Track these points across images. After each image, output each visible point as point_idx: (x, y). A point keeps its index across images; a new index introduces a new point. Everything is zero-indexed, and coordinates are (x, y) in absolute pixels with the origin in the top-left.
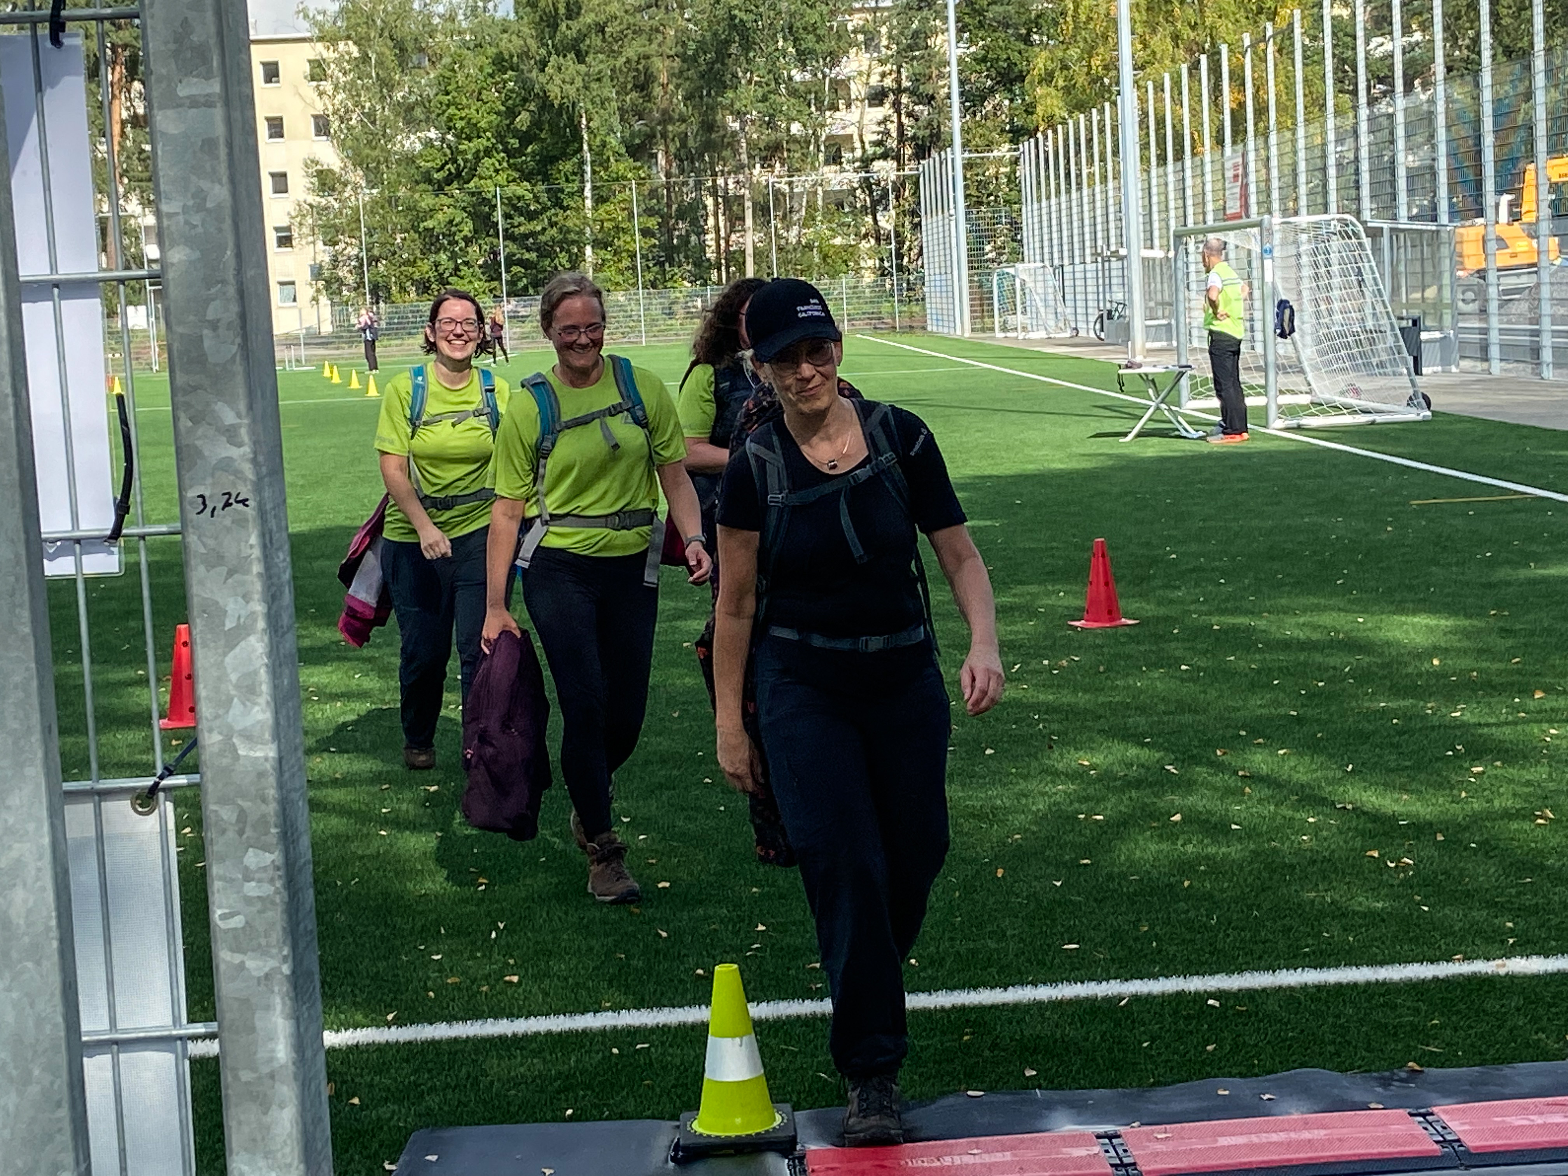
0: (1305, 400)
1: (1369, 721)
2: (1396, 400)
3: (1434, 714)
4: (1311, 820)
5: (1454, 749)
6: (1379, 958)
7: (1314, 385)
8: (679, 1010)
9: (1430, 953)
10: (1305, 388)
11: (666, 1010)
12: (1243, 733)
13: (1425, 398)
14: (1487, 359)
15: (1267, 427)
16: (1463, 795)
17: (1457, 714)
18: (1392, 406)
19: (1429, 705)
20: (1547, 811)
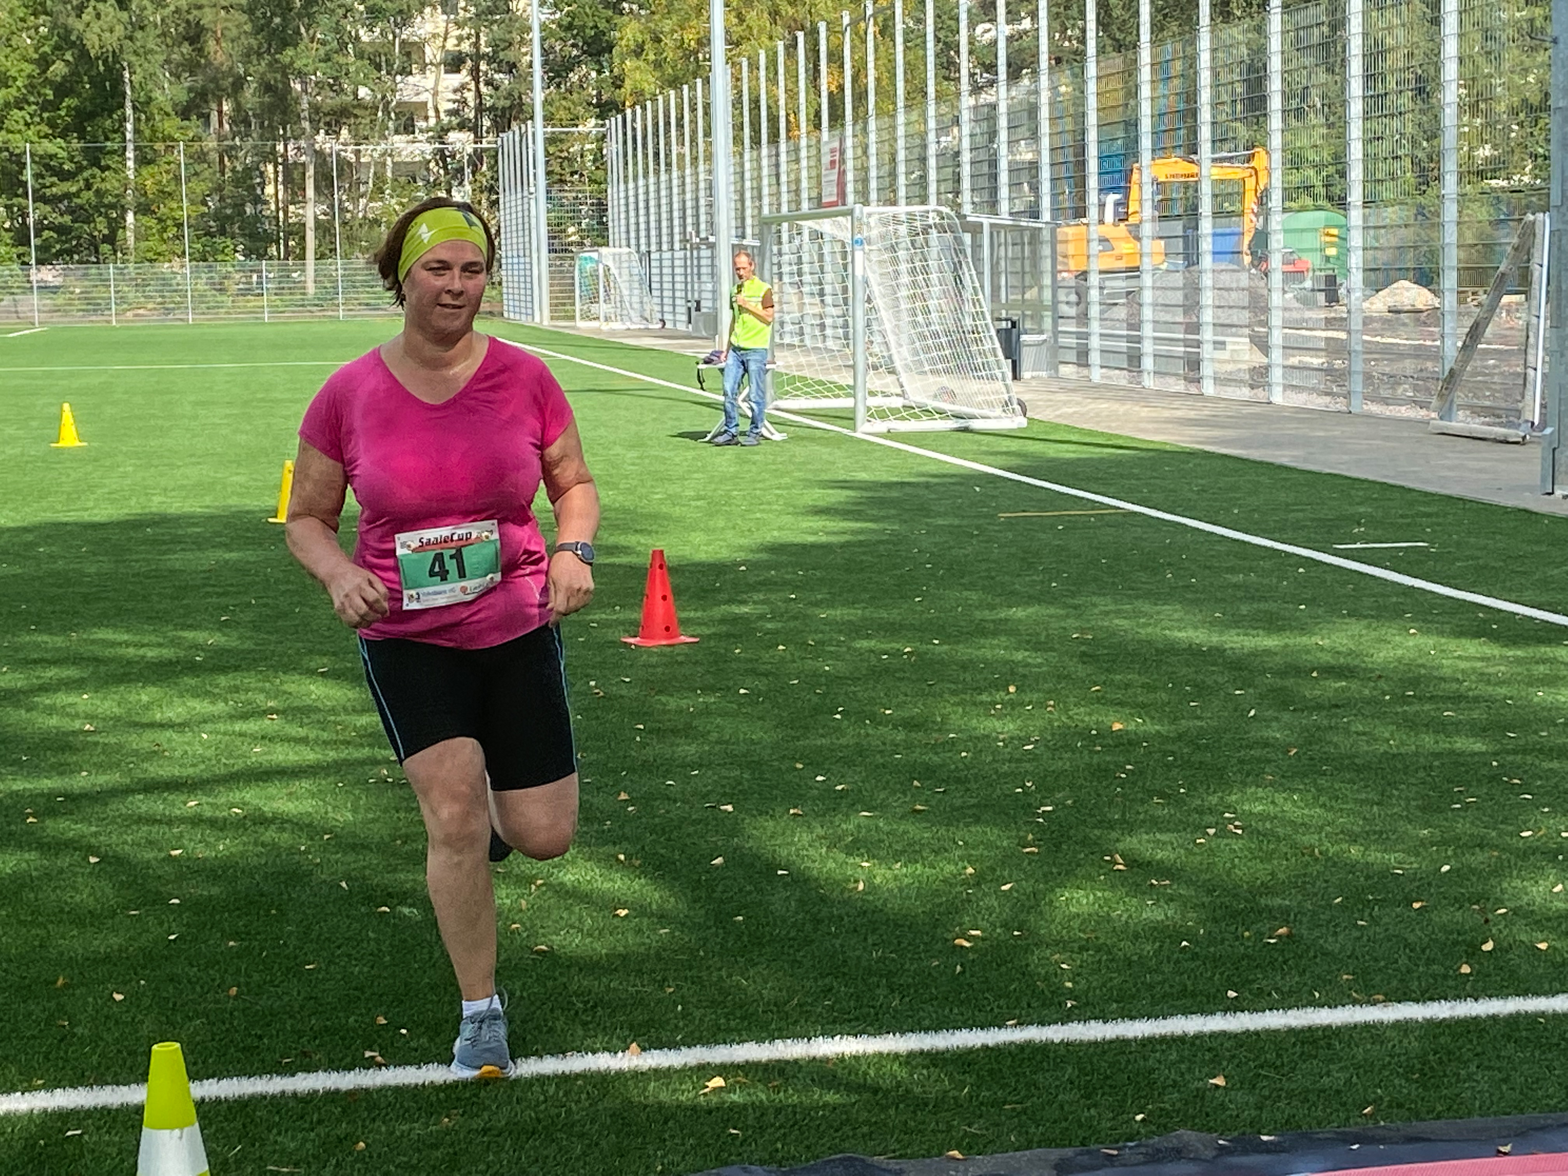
0: (897, 402)
1: (936, 753)
2: (990, 404)
3: (1006, 746)
4: (865, 864)
5: (1023, 787)
6: (927, 1022)
7: (907, 388)
8: (124, 1089)
9: (980, 1017)
10: (899, 391)
11: (108, 1088)
12: (800, 766)
13: (1021, 403)
14: (1087, 365)
15: (855, 430)
16: (1030, 837)
17: (1030, 747)
18: (986, 412)
19: (1001, 737)
20: (1117, 856)
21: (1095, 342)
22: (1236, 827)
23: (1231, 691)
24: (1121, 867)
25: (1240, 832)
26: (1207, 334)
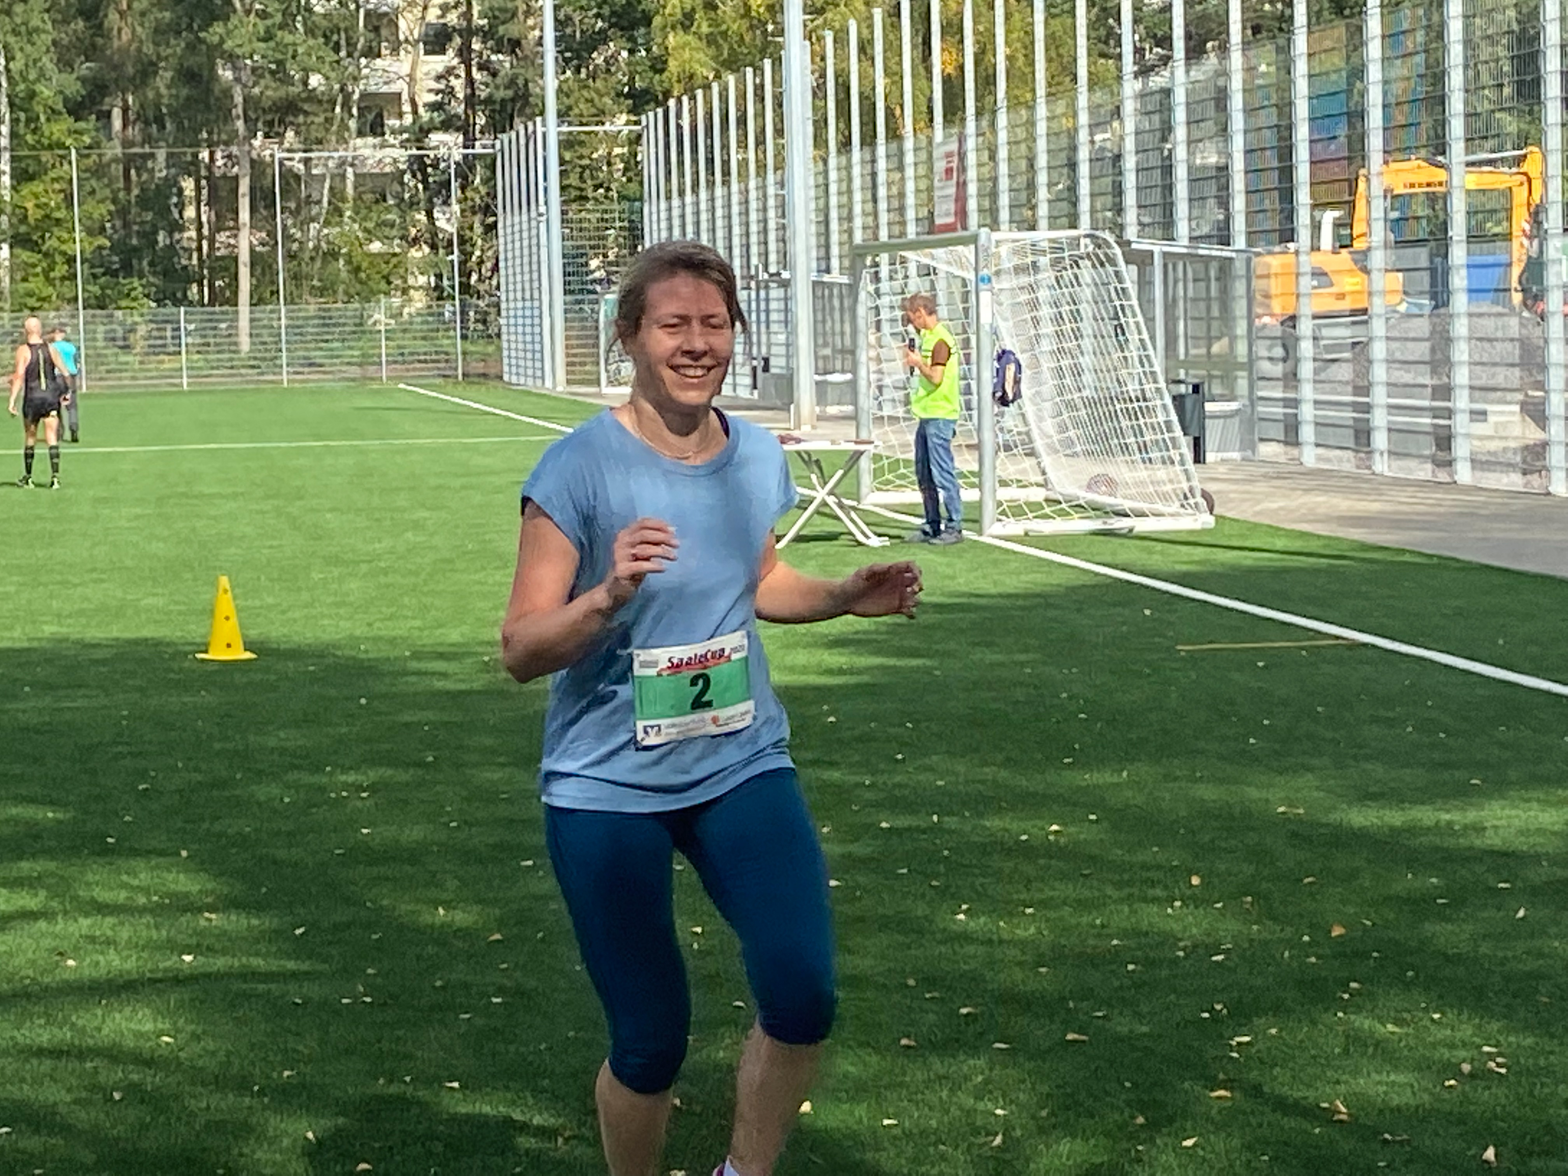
0: (1038, 495)
1: (1095, 966)
2: (1165, 497)
3: (1186, 957)
4: (999, 1112)
5: (1211, 1010)
7: (1051, 474)
10: (1040, 479)
12: (911, 982)
13: (1205, 495)
14: (1297, 444)
15: (980, 533)
16: (1221, 1076)
17: (1220, 958)
18: (1159, 507)
19: (1181, 944)
20: (1338, 1103)
21: (1307, 412)
22: (1499, 1065)
23: (1491, 882)
24: (1344, 1117)
25: (1503, 1071)
26: (1462, 401)
